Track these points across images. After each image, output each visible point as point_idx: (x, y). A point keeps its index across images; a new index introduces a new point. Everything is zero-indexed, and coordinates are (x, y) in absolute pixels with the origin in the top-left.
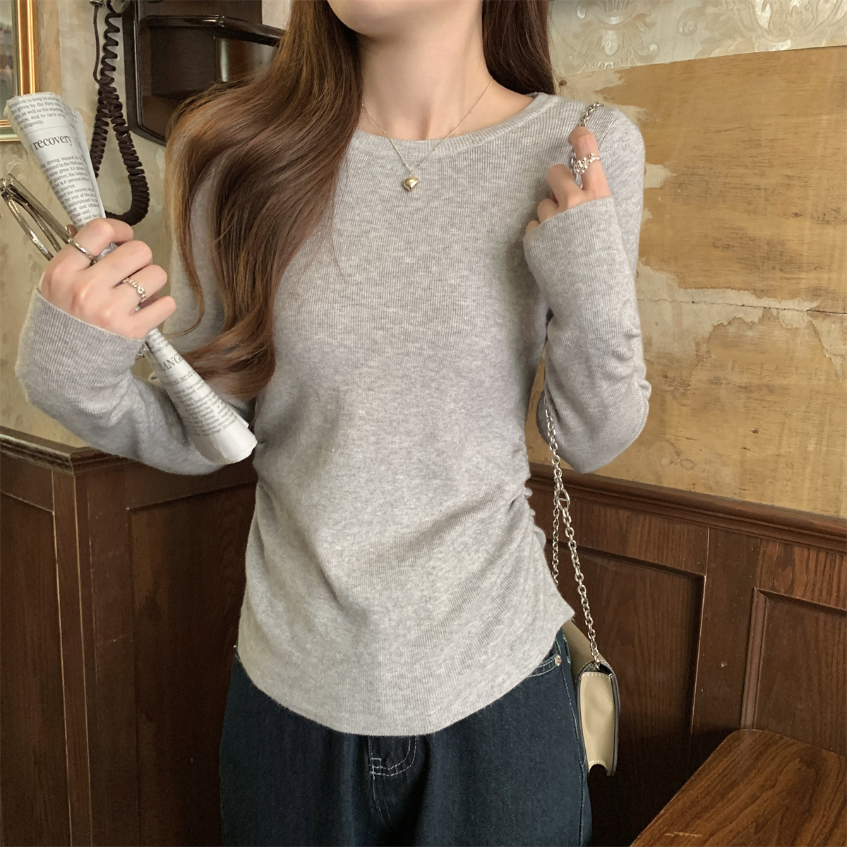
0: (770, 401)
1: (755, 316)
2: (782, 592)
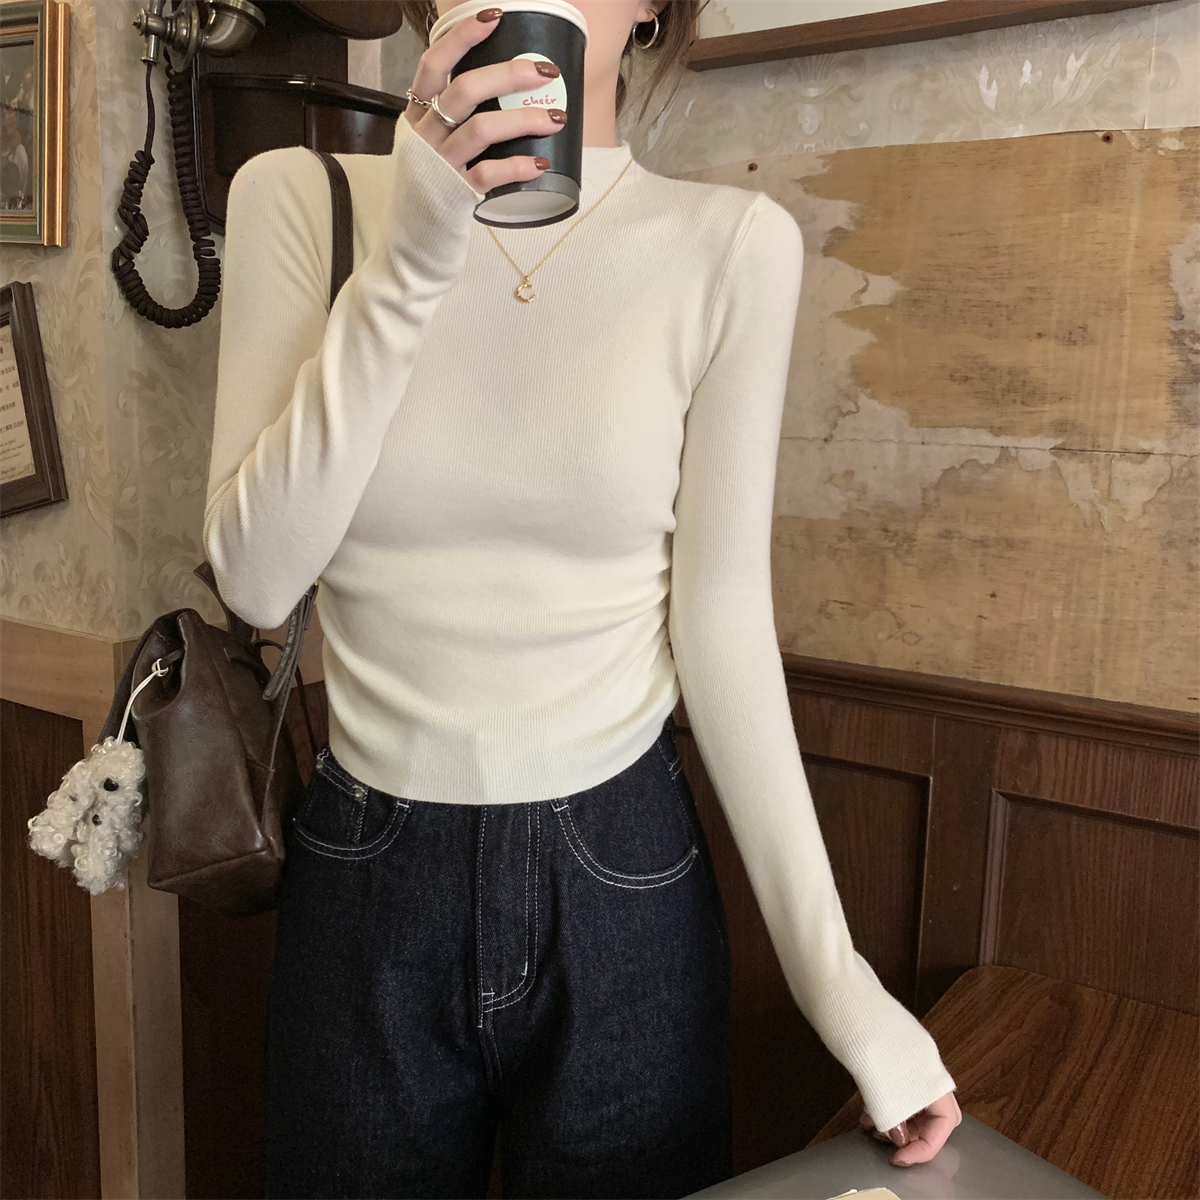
0: (1008, 558)
1: (990, 457)
2: (1026, 793)
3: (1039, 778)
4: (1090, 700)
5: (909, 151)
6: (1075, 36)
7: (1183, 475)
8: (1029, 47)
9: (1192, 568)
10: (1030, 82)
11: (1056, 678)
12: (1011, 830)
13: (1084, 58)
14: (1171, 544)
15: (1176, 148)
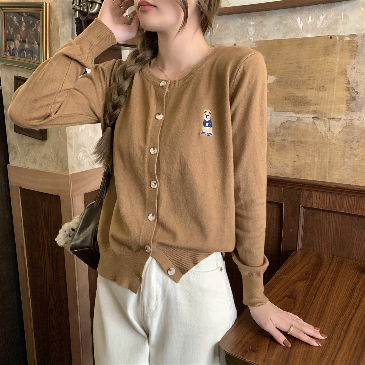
2: (309, 206)
3: (312, 202)
4: (326, 182)
5: (279, 41)
6: (322, 10)
7: (349, 124)
8: (310, 12)
9: (351, 148)
10: (311, 22)
11: (317, 177)
12: (305, 216)
13: (325, 15)
14: (346, 142)
15: (348, 40)
